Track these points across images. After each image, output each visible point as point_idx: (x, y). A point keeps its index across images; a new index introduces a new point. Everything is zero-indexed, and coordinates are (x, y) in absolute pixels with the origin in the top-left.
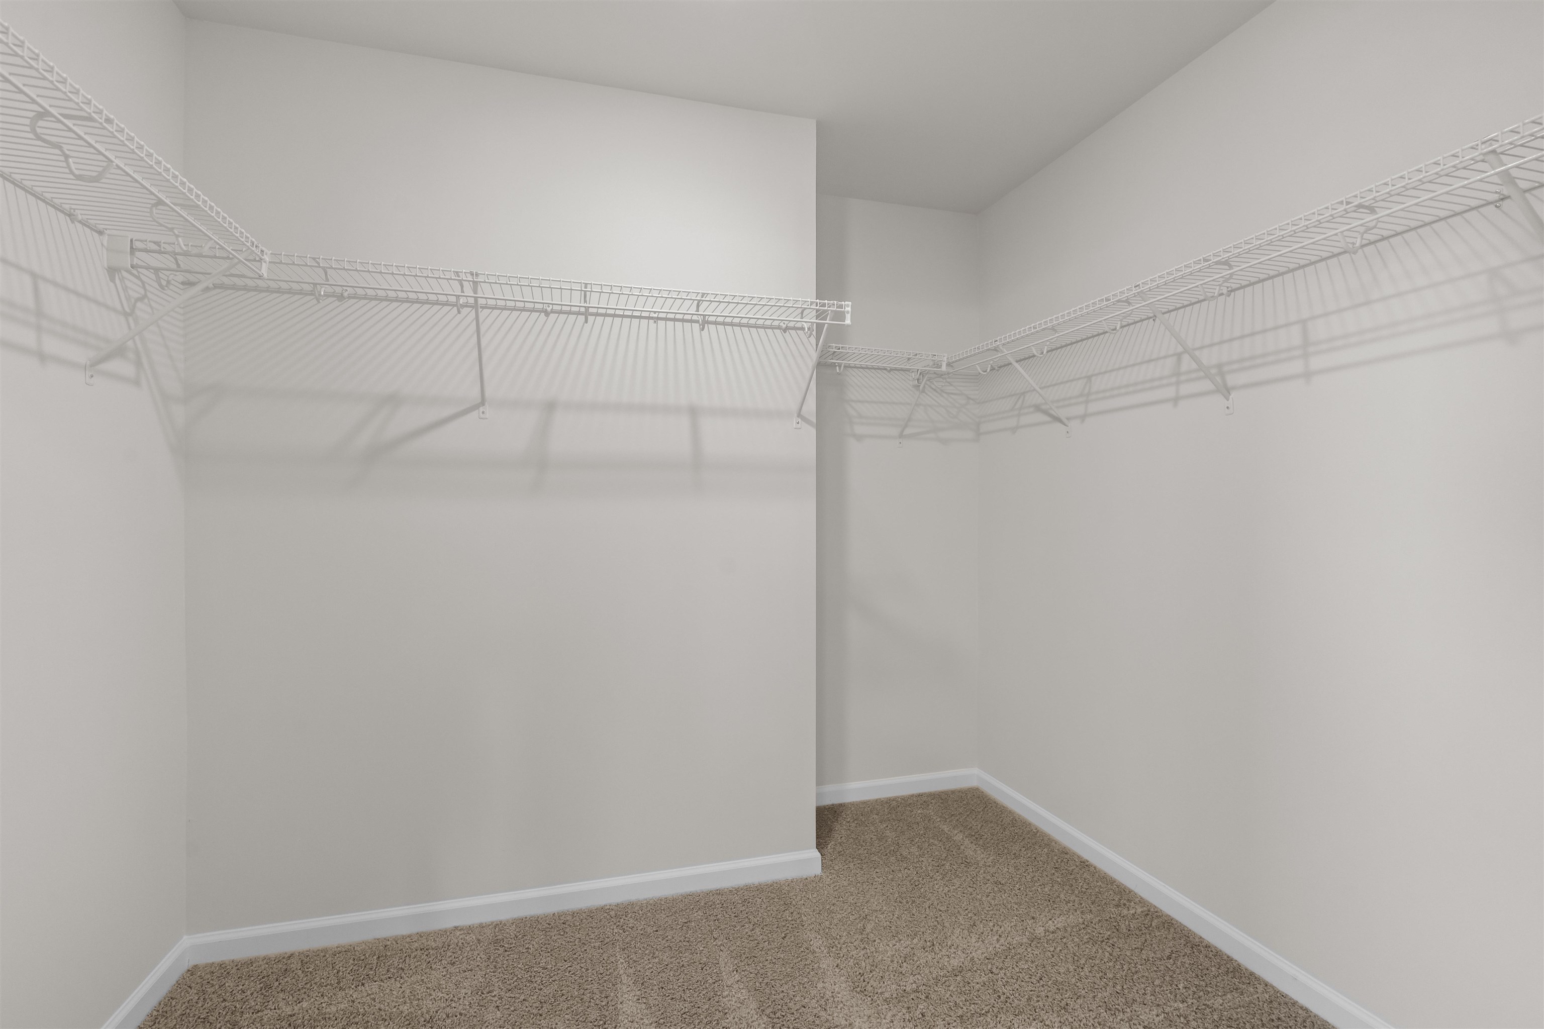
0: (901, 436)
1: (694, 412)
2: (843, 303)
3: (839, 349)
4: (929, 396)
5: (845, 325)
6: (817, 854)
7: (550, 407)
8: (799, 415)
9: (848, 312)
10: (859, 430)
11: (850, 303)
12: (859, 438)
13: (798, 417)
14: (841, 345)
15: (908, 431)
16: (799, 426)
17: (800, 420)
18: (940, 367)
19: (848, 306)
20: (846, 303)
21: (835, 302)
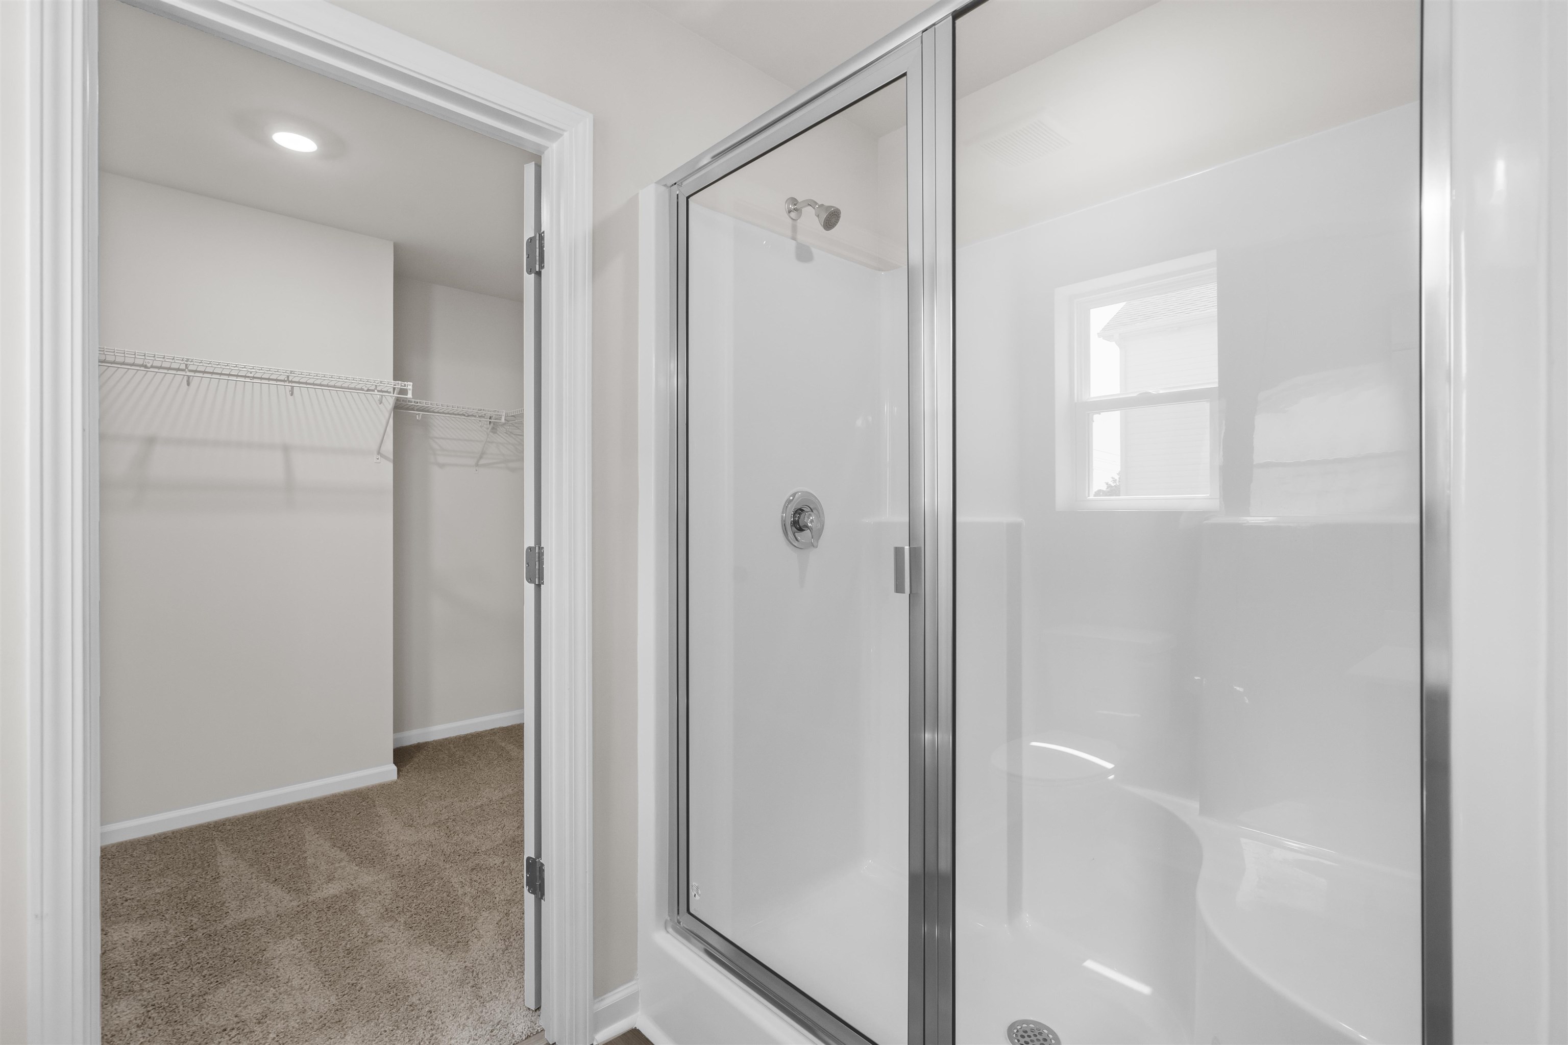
0: (477, 465)
1: (286, 449)
2: (406, 383)
3: (417, 403)
4: (500, 436)
5: (407, 398)
6: (395, 768)
7: (151, 441)
8: (379, 453)
9: (410, 389)
10: (441, 460)
11: (411, 383)
12: (442, 466)
13: (378, 454)
14: (419, 401)
15: (482, 462)
16: (378, 461)
17: (379, 457)
18: (500, 419)
19: (409, 386)
20: (409, 383)
21: (400, 382)
